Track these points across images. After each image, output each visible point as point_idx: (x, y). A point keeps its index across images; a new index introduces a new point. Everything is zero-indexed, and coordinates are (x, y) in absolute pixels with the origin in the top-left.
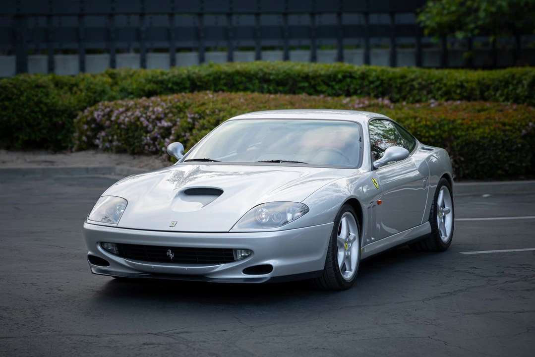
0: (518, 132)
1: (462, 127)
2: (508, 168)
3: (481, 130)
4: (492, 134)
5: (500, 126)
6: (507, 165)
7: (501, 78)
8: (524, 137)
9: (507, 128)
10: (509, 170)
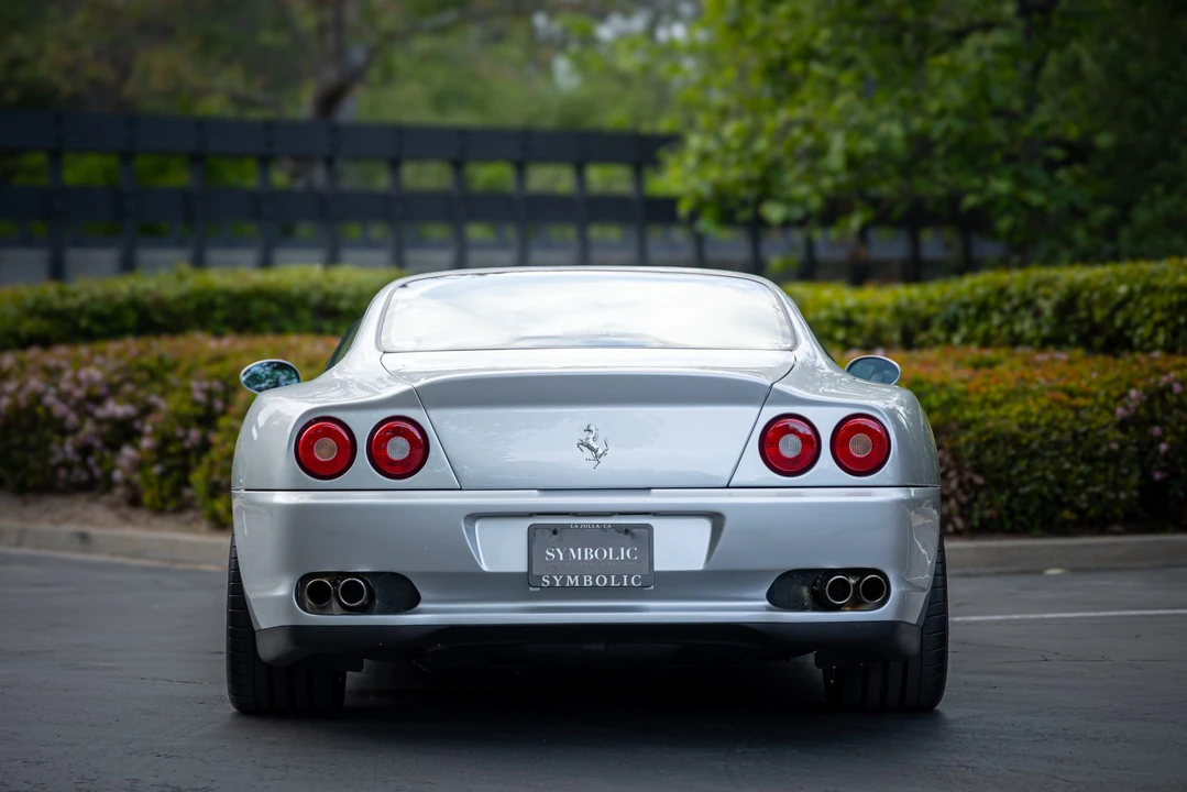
0: (1106, 413)
1: (970, 399)
2: (1084, 506)
3: (1018, 408)
4: (1048, 416)
5: (1064, 397)
7: (967, 298)
8: (1122, 425)
9: (1081, 401)
10: (1088, 509)
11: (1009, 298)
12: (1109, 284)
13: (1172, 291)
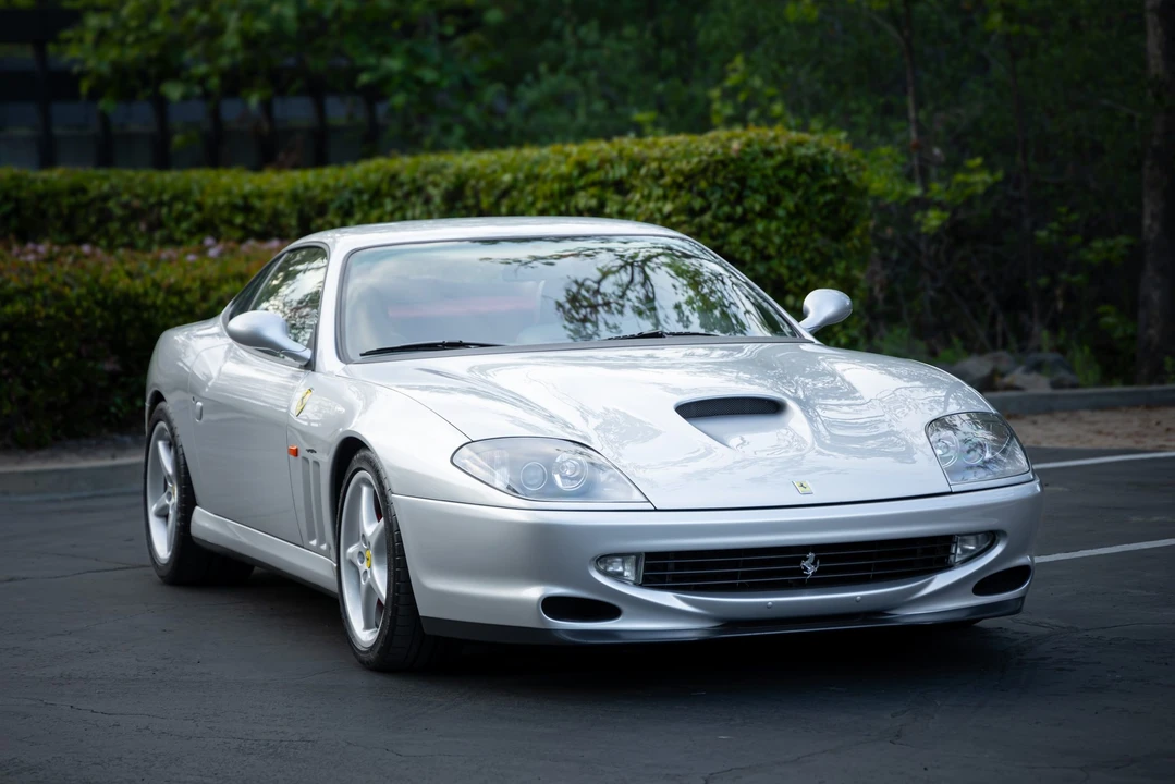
11: (401, 185)
12: (494, 172)
13: (553, 180)
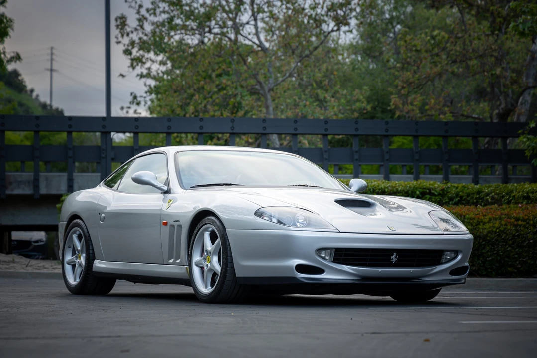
0: (531, 227)
1: (471, 221)
2: (519, 266)
3: (491, 225)
4: (502, 229)
5: (513, 220)
6: (517, 262)
9: (520, 222)
10: (520, 267)
